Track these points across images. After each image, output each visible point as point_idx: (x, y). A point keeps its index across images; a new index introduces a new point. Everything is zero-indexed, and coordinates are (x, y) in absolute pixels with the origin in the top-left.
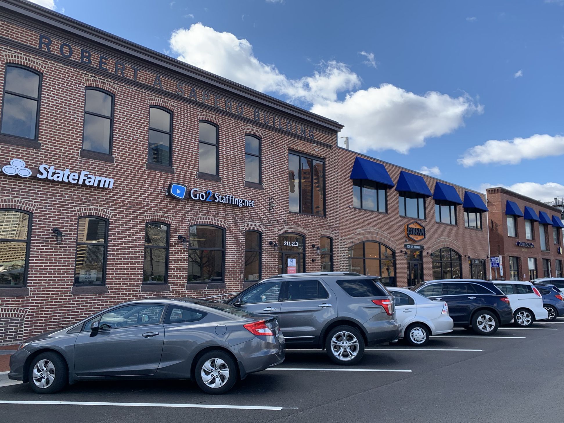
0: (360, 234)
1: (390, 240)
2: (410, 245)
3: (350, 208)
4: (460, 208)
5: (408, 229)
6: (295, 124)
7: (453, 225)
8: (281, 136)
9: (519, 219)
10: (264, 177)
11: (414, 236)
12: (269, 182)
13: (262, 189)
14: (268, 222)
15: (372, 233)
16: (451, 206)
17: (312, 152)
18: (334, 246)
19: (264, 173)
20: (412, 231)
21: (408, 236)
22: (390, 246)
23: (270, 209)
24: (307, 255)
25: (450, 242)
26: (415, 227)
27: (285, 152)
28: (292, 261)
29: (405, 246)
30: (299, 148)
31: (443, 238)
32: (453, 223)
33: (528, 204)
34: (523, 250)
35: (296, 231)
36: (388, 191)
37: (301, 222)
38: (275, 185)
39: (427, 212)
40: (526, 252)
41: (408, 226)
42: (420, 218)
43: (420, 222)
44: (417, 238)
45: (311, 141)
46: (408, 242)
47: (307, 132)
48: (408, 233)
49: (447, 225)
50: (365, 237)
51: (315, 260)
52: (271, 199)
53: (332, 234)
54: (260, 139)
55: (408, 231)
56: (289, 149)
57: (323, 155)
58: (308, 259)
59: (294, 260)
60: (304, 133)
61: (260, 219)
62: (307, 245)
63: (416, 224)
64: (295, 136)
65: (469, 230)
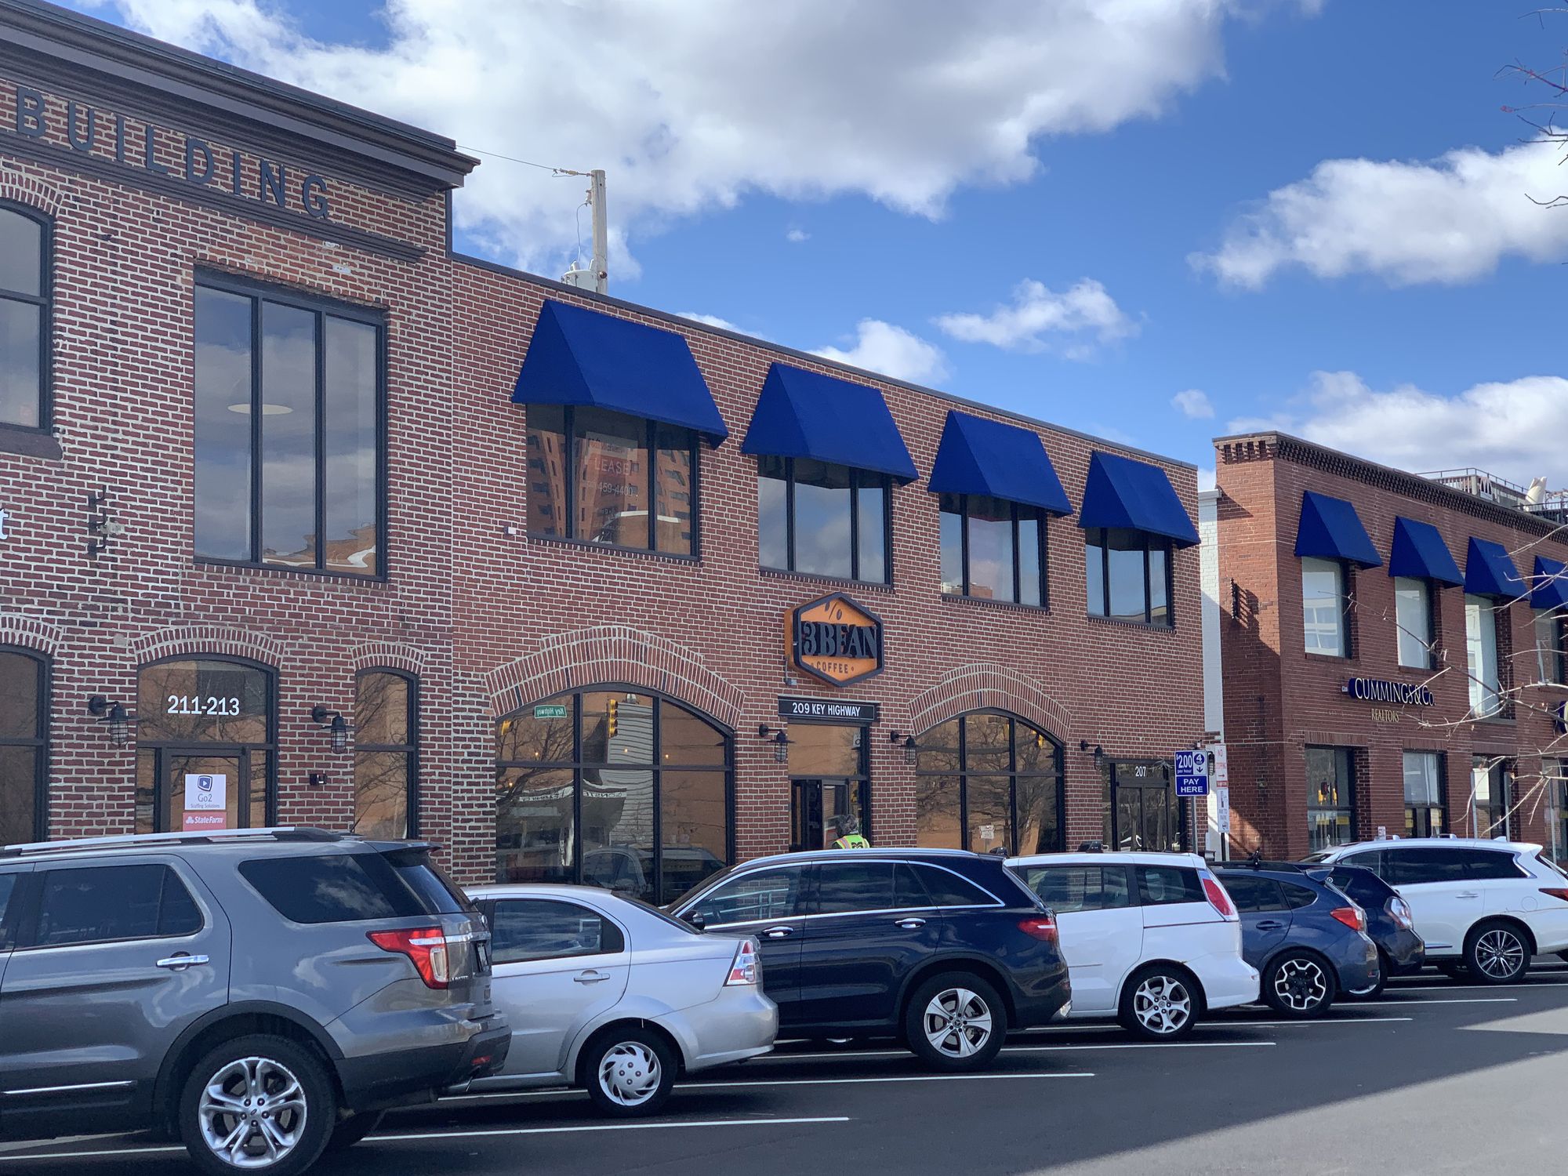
0: (555, 658)
1: (707, 680)
2: (811, 702)
3: (508, 536)
4: (1065, 531)
5: (799, 628)
6: (229, 151)
7: (1029, 609)
8: (155, 205)
9: (1360, 576)
10: (63, 398)
11: (828, 660)
12: (88, 422)
13: (56, 453)
14: (85, 607)
15: (619, 649)
16: (1022, 524)
17: (319, 280)
18: (426, 711)
19: (64, 379)
20: (817, 637)
21: (797, 662)
22: (707, 709)
23: (93, 550)
24: (285, 757)
25: (1007, 685)
26: (834, 620)
27: (178, 282)
28: (205, 785)
29: (785, 706)
30: (249, 261)
31: (973, 670)
32: (1031, 595)
33: (1414, 508)
34: (1377, 715)
35: (227, 645)
36: (706, 456)
37: (255, 605)
38: (120, 436)
39: (897, 550)
40: (1390, 726)
41: (796, 614)
42: (865, 574)
43: (857, 597)
44: (839, 668)
45: (314, 227)
46: (798, 688)
47: (293, 188)
48: (795, 650)
49: (1000, 605)
50: (584, 670)
51: (325, 778)
52: (102, 501)
53: (417, 657)
54: (46, 224)
55: (796, 639)
56: (196, 268)
57: (372, 291)
58: (289, 774)
59: (219, 781)
60: (280, 191)
61: (43, 594)
62: (286, 711)
63: (840, 607)
64: (231, 205)
65: (1107, 633)
